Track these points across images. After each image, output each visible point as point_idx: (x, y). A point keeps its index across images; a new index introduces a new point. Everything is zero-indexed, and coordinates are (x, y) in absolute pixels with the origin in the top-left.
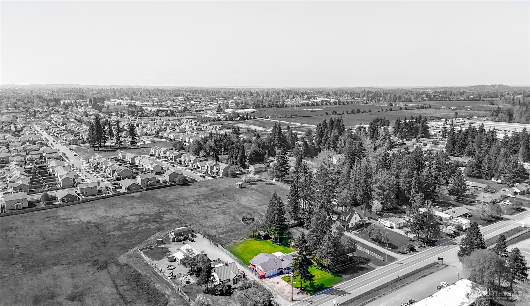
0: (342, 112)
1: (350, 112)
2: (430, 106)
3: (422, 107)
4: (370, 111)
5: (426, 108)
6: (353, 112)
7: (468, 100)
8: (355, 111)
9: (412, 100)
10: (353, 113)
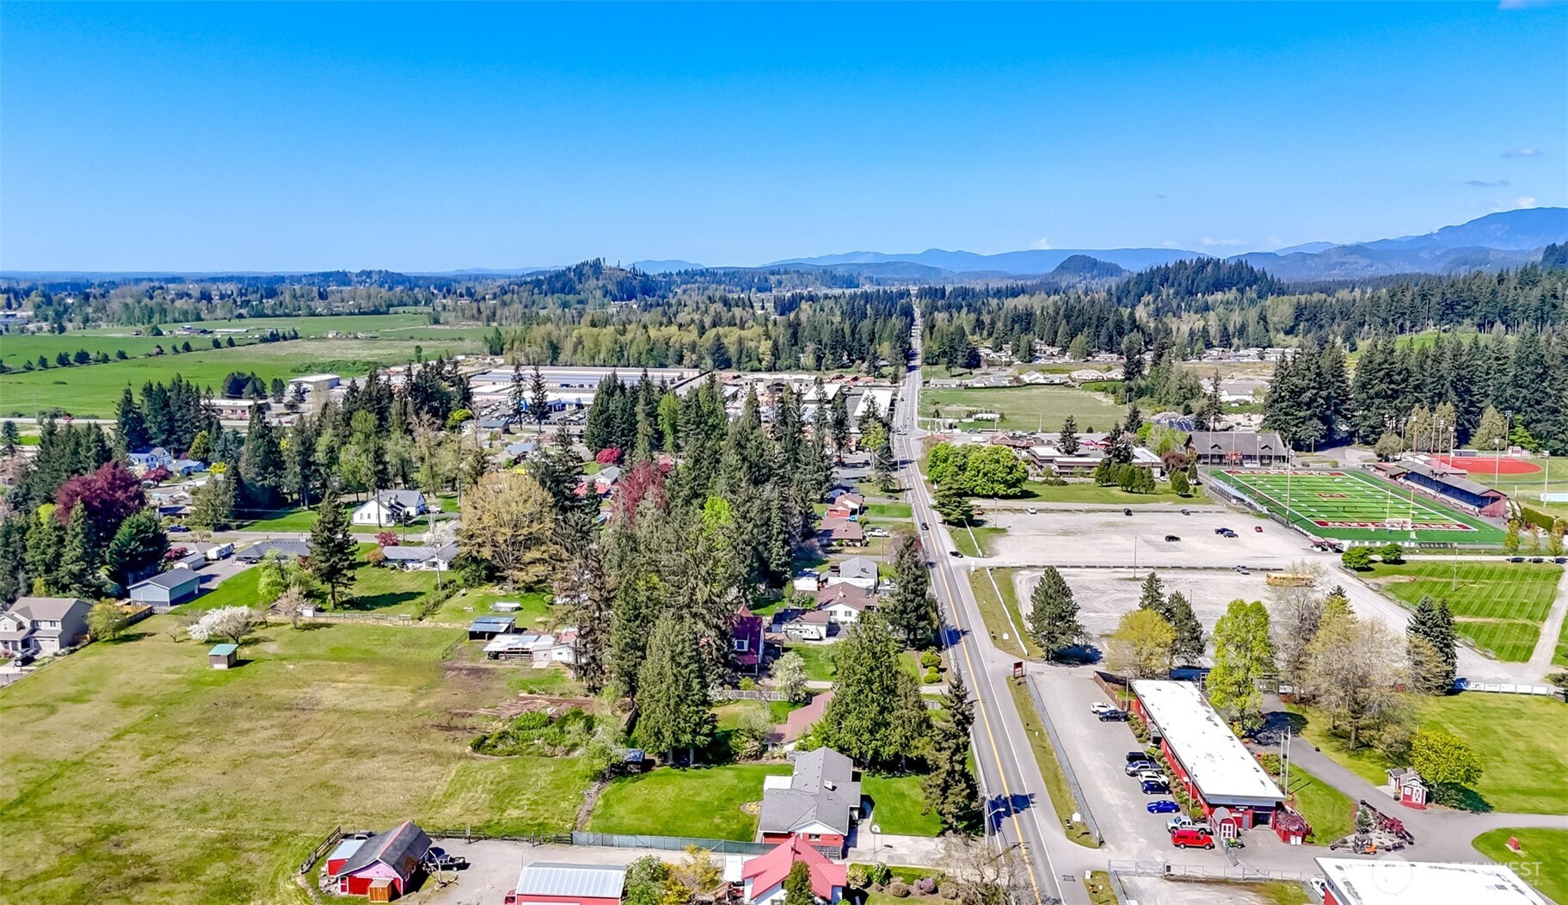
0: (24, 362)
1: (52, 361)
2: (296, 334)
3: (274, 338)
4: (122, 356)
5: (285, 338)
6: (63, 361)
7: (361, 313)
8: (71, 359)
9: (203, 316)
10: (64, 365)
